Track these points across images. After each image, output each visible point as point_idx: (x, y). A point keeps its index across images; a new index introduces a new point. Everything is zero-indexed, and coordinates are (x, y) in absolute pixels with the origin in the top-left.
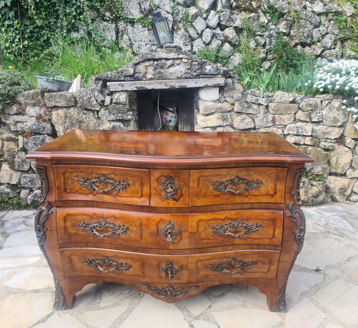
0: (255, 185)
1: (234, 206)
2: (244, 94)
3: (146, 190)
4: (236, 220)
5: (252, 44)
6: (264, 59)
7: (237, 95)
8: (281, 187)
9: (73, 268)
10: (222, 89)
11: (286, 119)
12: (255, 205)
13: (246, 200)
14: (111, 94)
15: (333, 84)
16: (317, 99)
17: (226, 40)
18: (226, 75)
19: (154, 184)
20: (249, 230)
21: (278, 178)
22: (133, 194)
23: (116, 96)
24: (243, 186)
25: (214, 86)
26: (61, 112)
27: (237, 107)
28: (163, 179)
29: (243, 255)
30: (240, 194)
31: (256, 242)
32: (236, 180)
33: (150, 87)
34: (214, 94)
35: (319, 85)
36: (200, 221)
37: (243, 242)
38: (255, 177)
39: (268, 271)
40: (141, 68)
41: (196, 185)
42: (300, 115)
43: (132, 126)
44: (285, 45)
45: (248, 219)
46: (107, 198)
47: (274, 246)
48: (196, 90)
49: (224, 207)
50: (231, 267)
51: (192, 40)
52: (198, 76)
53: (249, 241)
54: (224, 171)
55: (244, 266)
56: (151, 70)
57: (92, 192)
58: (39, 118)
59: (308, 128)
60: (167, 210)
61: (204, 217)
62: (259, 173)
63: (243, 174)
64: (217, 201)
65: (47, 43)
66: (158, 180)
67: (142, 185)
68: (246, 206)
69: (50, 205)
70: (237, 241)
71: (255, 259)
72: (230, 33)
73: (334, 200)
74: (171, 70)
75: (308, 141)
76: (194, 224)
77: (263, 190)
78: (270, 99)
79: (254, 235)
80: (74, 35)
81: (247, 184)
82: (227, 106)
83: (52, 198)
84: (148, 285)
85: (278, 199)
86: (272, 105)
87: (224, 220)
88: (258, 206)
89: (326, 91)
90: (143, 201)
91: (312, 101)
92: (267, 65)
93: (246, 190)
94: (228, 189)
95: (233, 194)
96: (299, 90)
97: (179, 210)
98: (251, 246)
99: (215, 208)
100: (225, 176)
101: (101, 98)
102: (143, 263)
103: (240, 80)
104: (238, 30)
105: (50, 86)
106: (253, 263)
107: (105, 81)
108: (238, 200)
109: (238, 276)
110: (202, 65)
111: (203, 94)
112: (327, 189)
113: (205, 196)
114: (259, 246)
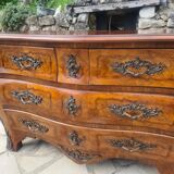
0: (157, 69)
1: (133, 89)
4: (135, 102)
12: (157, 90)
13: (146, 84)
24: (144, 70)
28: (67, 58)
29: (141, 136)
30: (139, 77)
31: (155, 126)
32: (137, 62)
34: (151, 12)
36: (98, 99)
37: (141, 124)
38: (158, 60)
39: (168, 155)
41: (95, 65)
45: (147, 103)
49: (123, 89)
50: (129, 145)
53: (147, 124)
54: (124, 52)
55: (143, 147)
62: (163, 56)
63: (144, 56)
68: (146, 90)
70: (135, 123)
71: (154, 142)
76: (93, 101)
77: (166, 74)
79: (152, 120)
81: (148, 67)
82: (161, 23)
87: (122, 101)
88: (159, 91)
93: (147, 73)
94: (128, 71)
95: (133, 77)
98: (150, 129)
99: (113, 89)
100: (125, 58)
101: (70, 18)
106: (152, 146)
107: (72, 8)
108: (138, 82)
109: (137, 154)
111: (142, 13)
113: (105, 76)
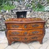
2: (34, 12)
3: (22, 27)
5: (34, 4)
6: (36, 6)
7: (33, 12)
8: (42, 26)
9: (11, 39)
10: (30, 11)
11: (40, 16)
12: (38, 29)
14: (13, 12)
15: (48, 10)
16: (45, 12)
17: (30, 3)
18: (31, 9)
19: (23, 26)
20: (37, 32)
21: (42, 25)
22: (20, 28)
23: (14, 13)
24: (36, 26)
26: (5, 16)
27: (33, 14)
33: (19, 11)
34: (29, 12)
35: (45, 10)
37: (36, 34)
38: (38, 24)
40: (18, 8)
41: (29, 26)
42: (43, 15)
43: (17, 18)
44: (39, 4)
46: (16, 29)
47: (41, 35)
48: (26, 11)
51: (25, 3)
57: (14, 28)
58: (2, 17)
59: (44, 17)
60: (25, 30)
61: (31, 31)
63: (36, 24)
64: (32, 28)
65: (1, 4)
66: (24, 26)
67: (21, 26)
69: (7, 30)
71: (38, 37)
72: (30, 2)
73: (48, 28)
74: (23, 8)
75: (44, 19)
76: (29, 32)
78: (38, 13)
80: (5, 3)
83: (7, 29)
84: (22, 41)
85: (41, 28)
86: (38, 14)
87: (34, 31)
89: (46, 11)
90: (22, 29)
91: (44, 13)
92: (36, 7)
96: (42, 11)
97: (27, 30)
101: (12, 13)
102: (22, 38)
103: (33, 10)
104: (32, 2)
105: (3, 12)
107: (12, 11)
110: (27, 8)
111: (27, 12)
112: (47, 26)
113: (31, 28)
114: (39, 35)
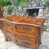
4: (27, 36)
21: (35, 29)
25: (42, 8)
31: (31, 41)
32: (27, 28)
34: (42, 10)
52: (38, 6)
56: (30, 5)
60: (15, 31)
68: (29, 33)
74: (34, 5)
82: (45, 12)
90: (12, 29)
95: (26, 31)
106: (31, 44)
